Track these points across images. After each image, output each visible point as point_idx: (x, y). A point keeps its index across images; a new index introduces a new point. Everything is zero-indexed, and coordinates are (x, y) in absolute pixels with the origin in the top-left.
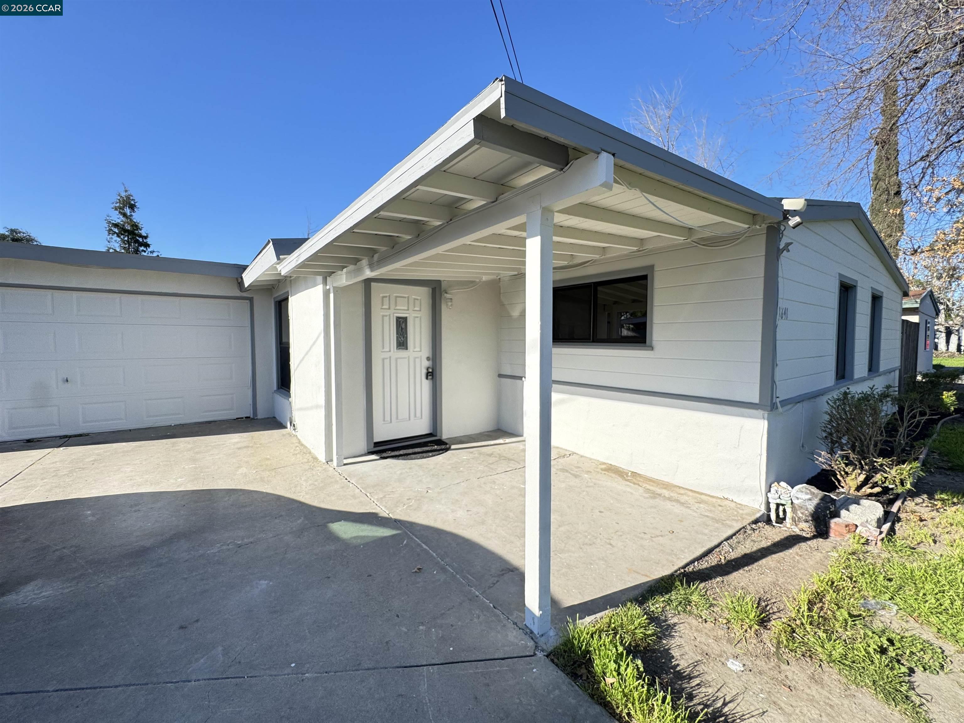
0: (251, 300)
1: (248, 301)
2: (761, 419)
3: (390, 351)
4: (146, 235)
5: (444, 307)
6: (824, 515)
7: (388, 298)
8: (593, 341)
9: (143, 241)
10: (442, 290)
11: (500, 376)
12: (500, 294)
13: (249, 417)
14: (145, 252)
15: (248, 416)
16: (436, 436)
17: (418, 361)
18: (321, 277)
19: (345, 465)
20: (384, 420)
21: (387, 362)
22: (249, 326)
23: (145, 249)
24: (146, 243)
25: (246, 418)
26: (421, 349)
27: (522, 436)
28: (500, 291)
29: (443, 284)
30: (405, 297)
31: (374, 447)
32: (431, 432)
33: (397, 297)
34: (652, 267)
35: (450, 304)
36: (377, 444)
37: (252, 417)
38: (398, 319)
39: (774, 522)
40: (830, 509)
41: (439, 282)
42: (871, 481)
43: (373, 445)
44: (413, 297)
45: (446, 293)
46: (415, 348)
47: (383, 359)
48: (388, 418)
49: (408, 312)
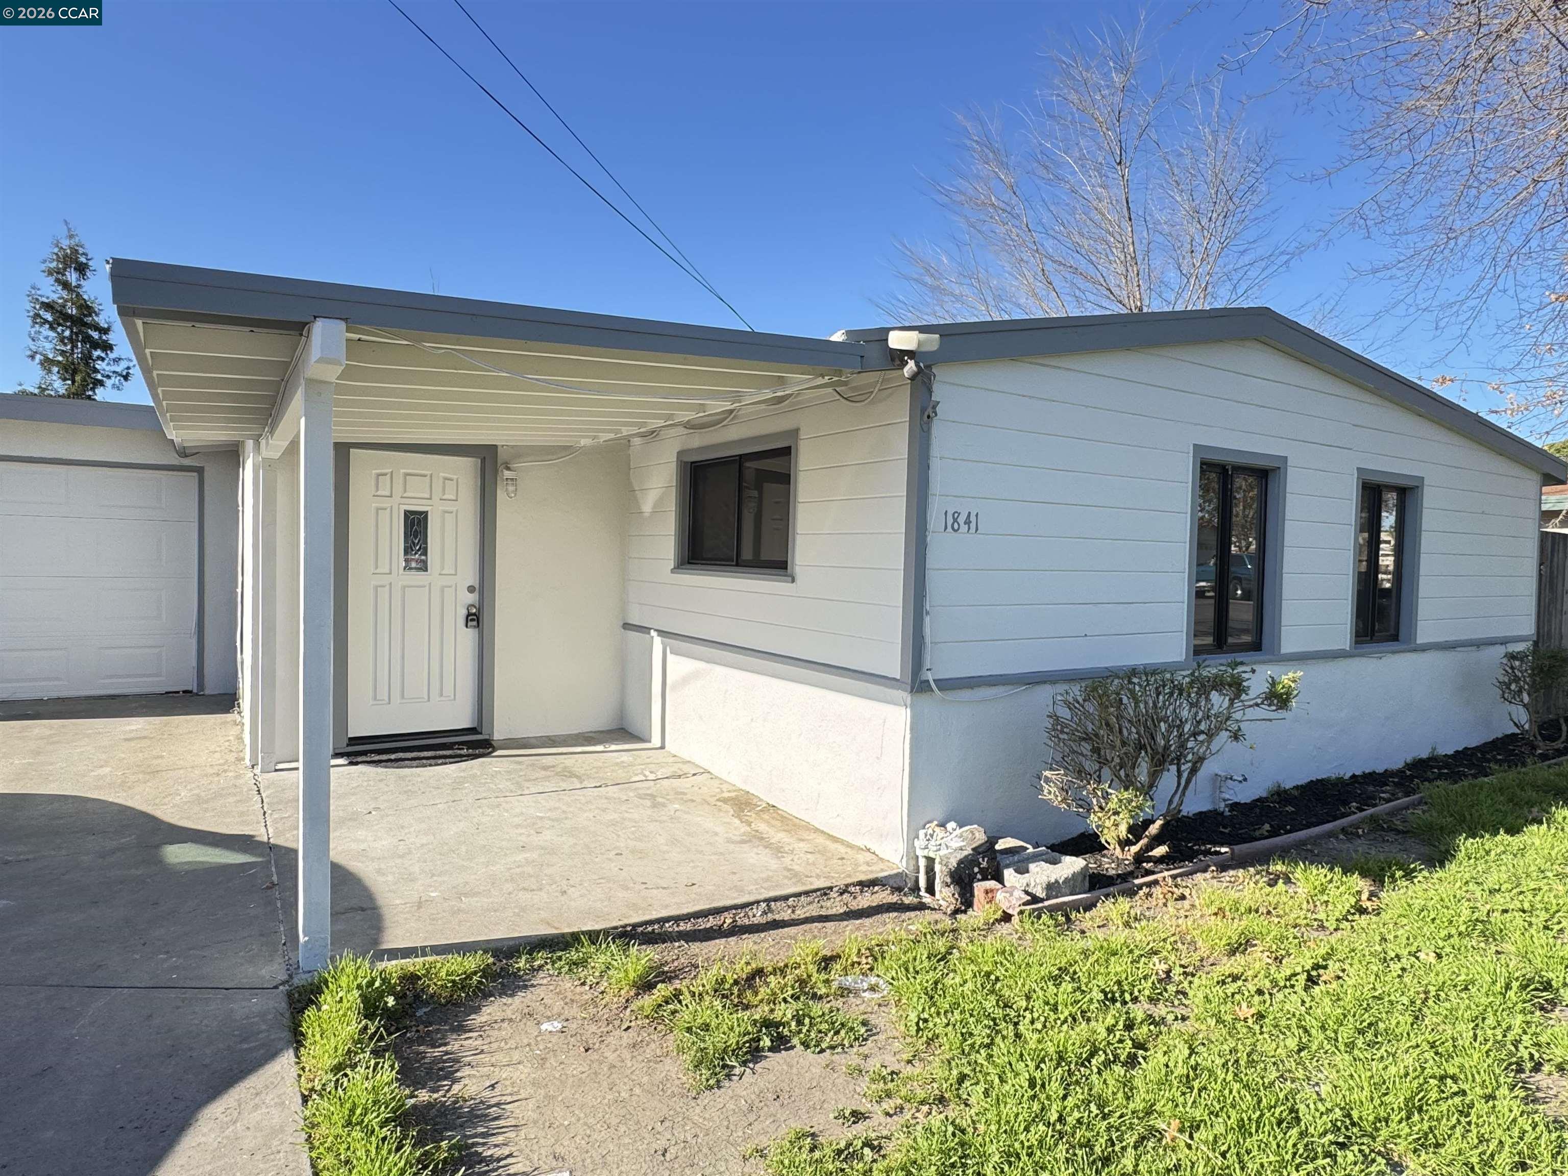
0: (200, 471)
1: (195, 474)
2: (900, 705)
3: (390, 573)
4: (106, 326)
5: (501, 495)
6: (969, 875)
7: (388, 476)
8: (737, 565)
9: (100, 338)
10: (499, 462)
11: (627, 626)
12: (630, 469)
13: (191, 692)
14: (103, 359)
15: (190, 689)
16: (481, 733)
17: (449, 593)
18: (251, 441)
19: (276, 770)
20: (375, 699)
21: (384, 593)
22: (196, 520)
23: (103, 355)
24: (106, 341)
25: (184, 692)
26: (456, 570)
27: (650, 742)
28: (629, 465)
29: (499, 449)
30: (425, 476)
31: (348, 745)
32: (475, 725)
33: (407, 474)
34: (794, 433)
35: (511, 488)
36: (354, 741)
37: (195, 691)
38: (407, 514)
39: (923, 890)
40: (980, 864)
41: (494, 448)
42: (1147, 833)
43: (346, 741)
44: (442, 474)
45: (508, 469)
46: (443, 568)
47: (376, 588)
48: (383, 694)
49: (429, 502)
